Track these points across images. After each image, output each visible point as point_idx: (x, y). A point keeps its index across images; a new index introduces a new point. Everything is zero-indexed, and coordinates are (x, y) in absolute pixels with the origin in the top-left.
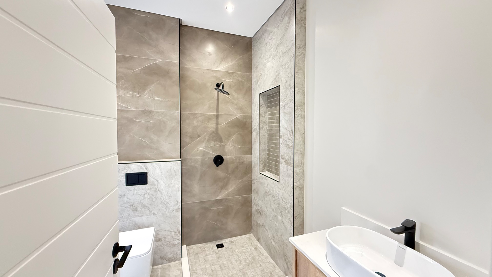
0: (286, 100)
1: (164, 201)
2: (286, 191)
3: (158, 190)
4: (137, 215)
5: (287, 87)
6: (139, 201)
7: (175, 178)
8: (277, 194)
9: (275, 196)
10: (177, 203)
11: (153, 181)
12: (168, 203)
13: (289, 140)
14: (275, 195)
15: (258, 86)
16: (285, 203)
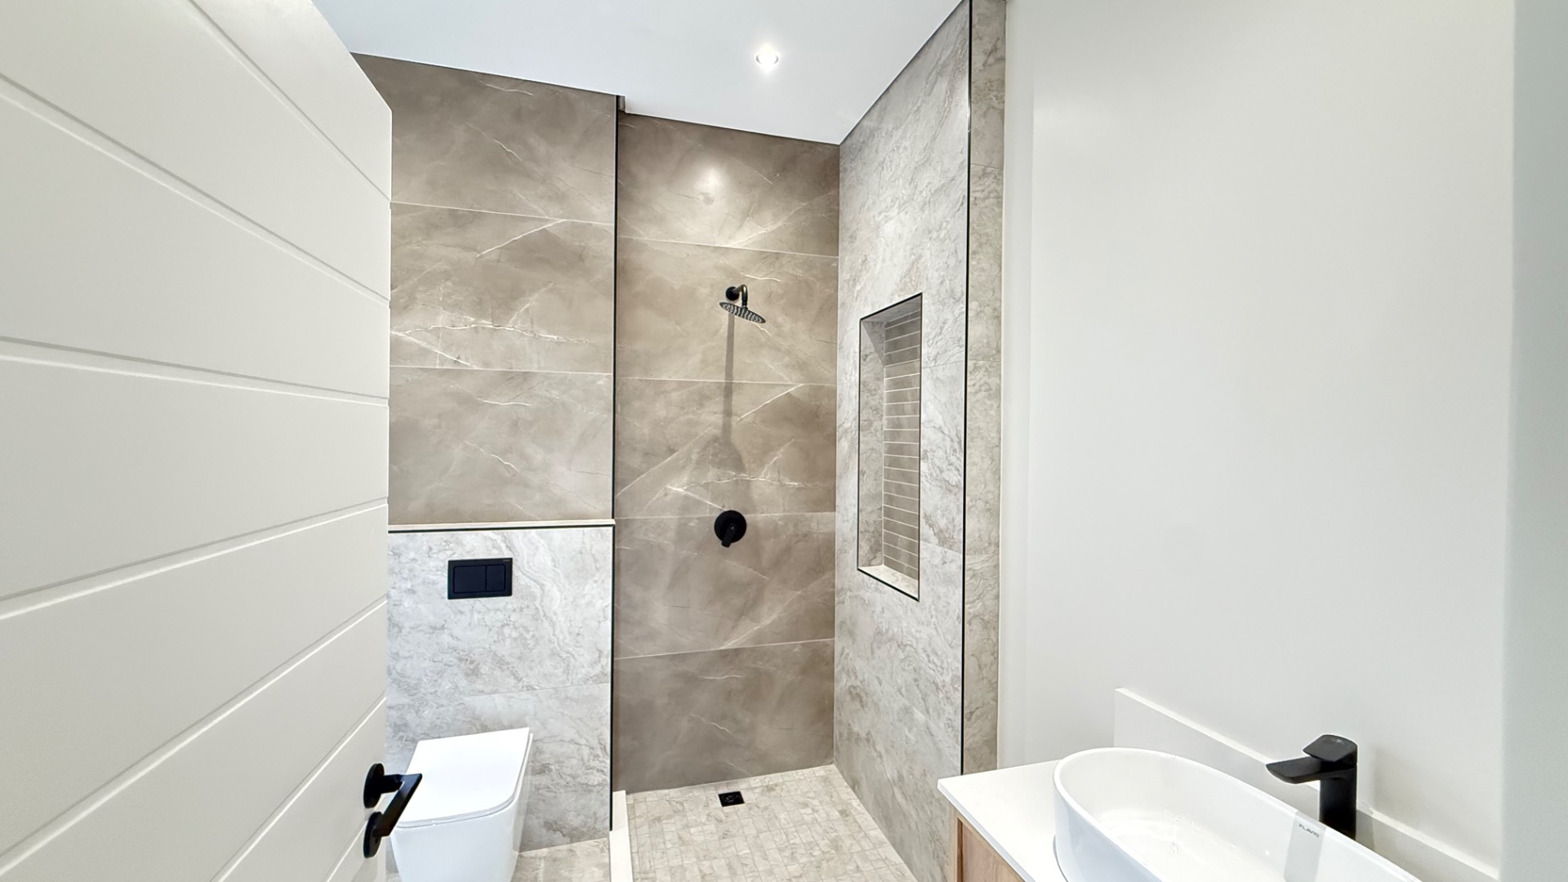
0: (941, 339)
1: (561, 650)
2: (939, 630)
3: (542, 614)
4: (480, 687)
5: (944, 299)
6: (487, 646)
7: (596, 578)
8: (911, 638)
9: (906, 646)
10: (600, 657)
11: (530, 587)
12: (573, 656)
13: (949, 467)
14: (905, 642)
15: (855, 295)
16: (935, 668)
